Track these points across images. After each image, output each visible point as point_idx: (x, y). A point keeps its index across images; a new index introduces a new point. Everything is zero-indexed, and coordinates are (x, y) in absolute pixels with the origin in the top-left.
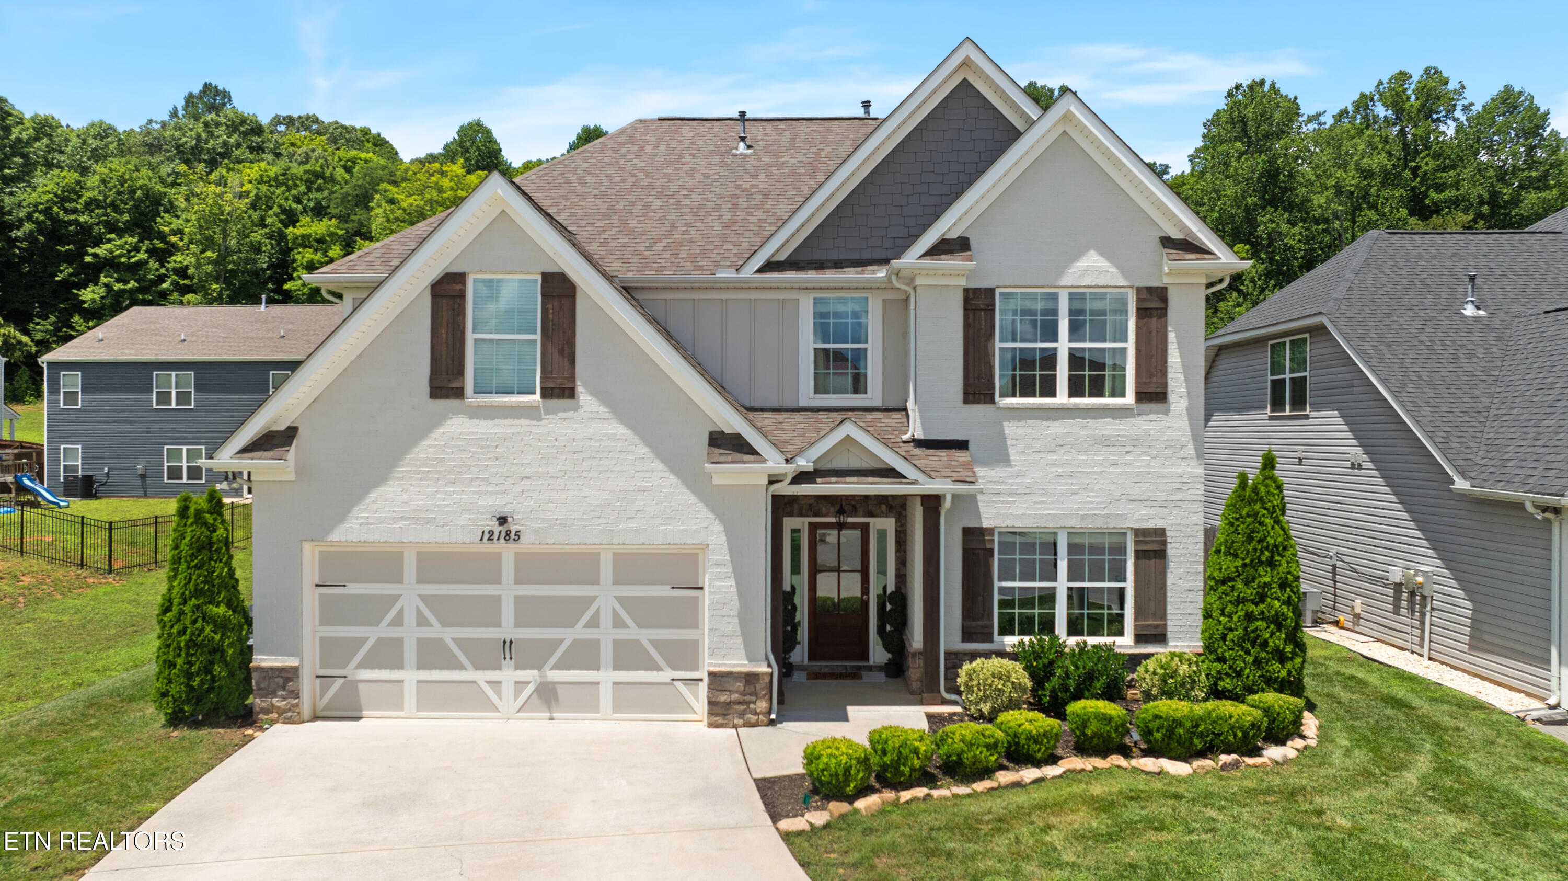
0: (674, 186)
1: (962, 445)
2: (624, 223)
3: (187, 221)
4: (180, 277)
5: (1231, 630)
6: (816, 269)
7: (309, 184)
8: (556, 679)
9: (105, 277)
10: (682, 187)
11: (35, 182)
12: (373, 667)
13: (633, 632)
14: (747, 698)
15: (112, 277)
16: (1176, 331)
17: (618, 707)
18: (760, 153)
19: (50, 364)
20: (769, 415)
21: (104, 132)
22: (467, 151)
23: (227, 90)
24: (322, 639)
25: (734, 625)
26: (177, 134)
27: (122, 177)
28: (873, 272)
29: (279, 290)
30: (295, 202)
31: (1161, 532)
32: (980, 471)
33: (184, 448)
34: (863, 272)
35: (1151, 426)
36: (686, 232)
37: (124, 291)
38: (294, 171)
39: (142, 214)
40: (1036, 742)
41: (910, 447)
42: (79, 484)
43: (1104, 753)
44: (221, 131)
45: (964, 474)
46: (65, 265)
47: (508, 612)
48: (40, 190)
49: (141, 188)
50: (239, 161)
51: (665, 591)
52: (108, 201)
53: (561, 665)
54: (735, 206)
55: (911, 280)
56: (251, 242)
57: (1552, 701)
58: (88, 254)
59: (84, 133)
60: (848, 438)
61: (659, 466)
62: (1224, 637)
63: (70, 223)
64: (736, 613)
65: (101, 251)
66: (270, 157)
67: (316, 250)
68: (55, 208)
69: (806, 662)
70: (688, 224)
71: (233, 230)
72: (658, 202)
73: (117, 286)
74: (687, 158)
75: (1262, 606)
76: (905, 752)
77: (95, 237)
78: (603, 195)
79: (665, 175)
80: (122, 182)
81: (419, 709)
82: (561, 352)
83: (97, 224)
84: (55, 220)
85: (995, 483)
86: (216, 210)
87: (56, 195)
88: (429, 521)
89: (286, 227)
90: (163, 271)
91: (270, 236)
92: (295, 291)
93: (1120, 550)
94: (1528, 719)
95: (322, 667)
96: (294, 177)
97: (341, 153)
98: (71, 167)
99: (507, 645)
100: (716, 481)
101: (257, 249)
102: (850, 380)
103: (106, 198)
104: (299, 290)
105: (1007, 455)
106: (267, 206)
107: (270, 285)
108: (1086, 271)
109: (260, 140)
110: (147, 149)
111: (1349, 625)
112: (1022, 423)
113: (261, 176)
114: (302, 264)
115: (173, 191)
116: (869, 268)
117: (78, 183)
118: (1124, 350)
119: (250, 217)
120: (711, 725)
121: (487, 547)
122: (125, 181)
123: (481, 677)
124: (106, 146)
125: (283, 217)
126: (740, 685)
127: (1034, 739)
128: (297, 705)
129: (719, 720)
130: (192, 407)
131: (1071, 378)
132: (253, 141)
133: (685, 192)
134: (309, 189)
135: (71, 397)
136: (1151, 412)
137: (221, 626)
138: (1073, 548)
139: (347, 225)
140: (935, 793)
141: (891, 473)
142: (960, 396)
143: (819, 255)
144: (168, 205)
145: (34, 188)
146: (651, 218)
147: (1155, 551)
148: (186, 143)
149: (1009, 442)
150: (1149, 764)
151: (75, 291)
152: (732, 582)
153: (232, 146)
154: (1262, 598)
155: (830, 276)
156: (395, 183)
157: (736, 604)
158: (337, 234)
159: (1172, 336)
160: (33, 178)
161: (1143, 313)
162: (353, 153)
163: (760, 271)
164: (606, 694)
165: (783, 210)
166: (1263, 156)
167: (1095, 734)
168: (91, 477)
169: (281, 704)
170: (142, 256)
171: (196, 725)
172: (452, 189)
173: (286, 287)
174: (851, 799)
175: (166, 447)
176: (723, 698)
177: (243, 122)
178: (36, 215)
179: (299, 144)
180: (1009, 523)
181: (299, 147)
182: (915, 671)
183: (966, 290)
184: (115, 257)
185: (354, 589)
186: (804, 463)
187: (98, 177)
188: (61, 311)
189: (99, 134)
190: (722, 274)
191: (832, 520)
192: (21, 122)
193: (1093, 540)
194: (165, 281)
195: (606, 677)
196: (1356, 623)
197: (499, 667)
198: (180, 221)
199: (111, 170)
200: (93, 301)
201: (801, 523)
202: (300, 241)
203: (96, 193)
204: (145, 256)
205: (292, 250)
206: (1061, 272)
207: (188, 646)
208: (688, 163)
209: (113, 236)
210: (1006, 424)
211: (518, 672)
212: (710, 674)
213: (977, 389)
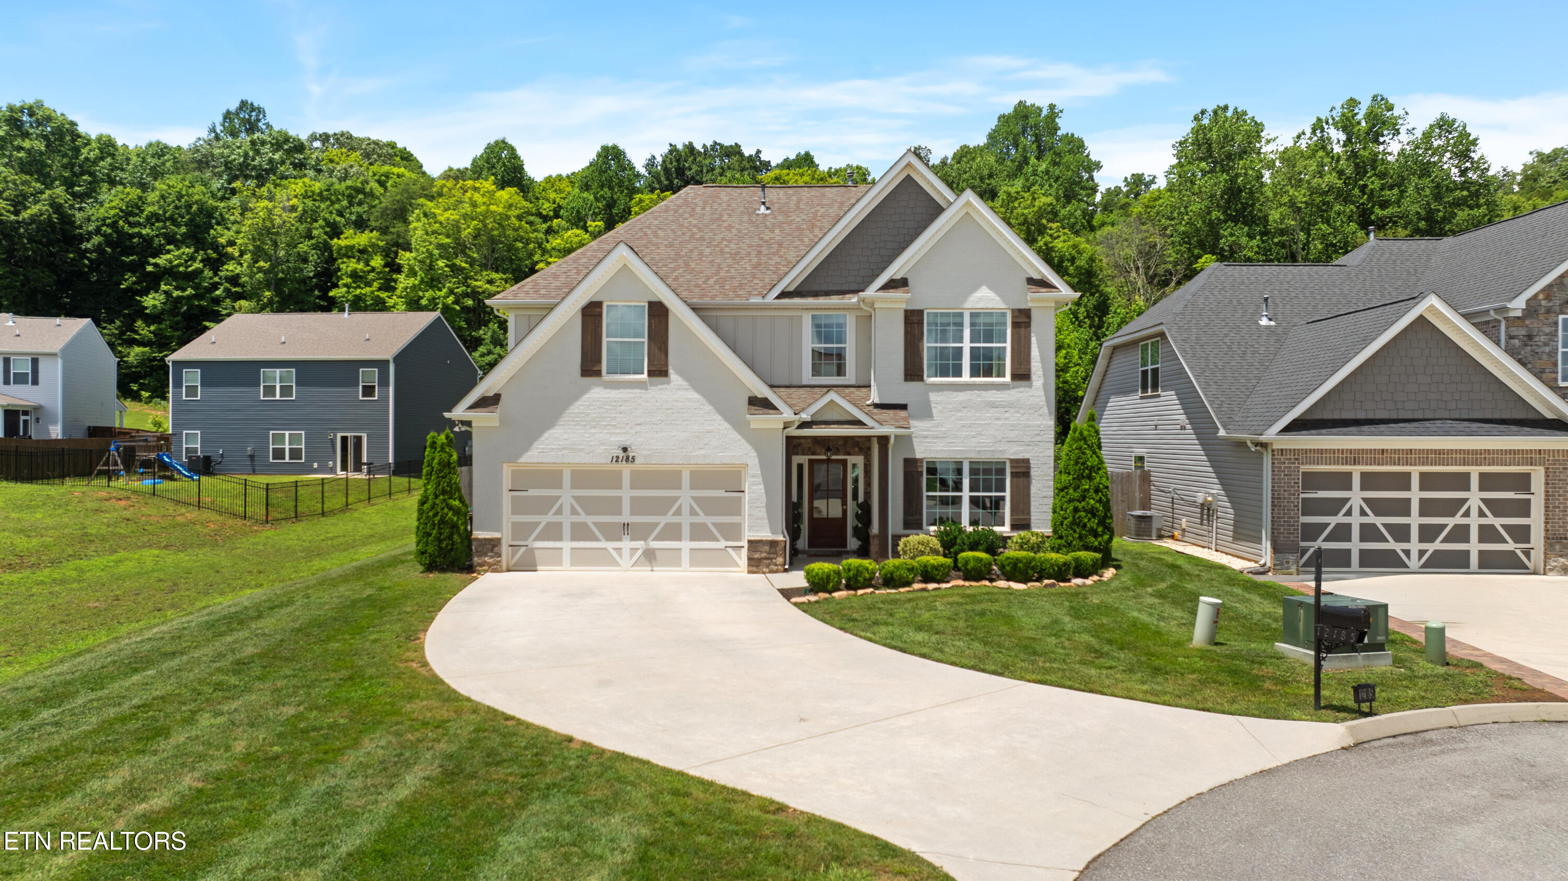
0: (718, 238)
1: (903, 407)
2: (687, 265)
3: (238, 232)
4: (231, 284)
5: (1066, 518)
6: (813, 296)
7: (350, 198)
8: (655, 547)
9: (165, 285)
10: (723, 239)
11: (101, 197)
12: (544, 540)
13: (702, 518)
14: (771, 556)
15: (171, 285)
16: (1036, 336)
17: (693, 563)
18: (776, 213)
19: (174, 362)
20: (783, 389)
21: (161, 151)
22: (493, 167)
23: (262, 106)
24: (513, 523)
25: (763, 513)
26: (226, 151)
27: (179, 193)
28: (850, 299)
29: (324, 297)
30: (338, 215)
31: (1026, 462)
32: (913, 423)
33: (287, 433)
34: (843, 299)
35: (1021, 395)
36: (728, 271)
37: (182, 297)
38: (337, 186)
39: (198, 226)
40: (937, 569)
41: (871, 408)
42: (201, 463)
43: (978, 579)
44: (266, 148)
45: (902, 423)
46: (129, 274)
47: (626, 506)
48: (107, 205)
49: (196, 202)
50: (283, 177)
51: (721, 493)
52: (167, 215)
53: (657, 539)
54: (760, 253)
55: (872, 305)
56: (299, 254)
57: (1262, 562)
58: (149, 264)
59: (144, 152)
60: (832, 401)
61: (718, 417)
62: (1062, 524)
63: (132, 236)
64: (764, 505)
65: (162, 260)
66: (312, 173)
67: (359, 260)
68: (121, 222)
69: (807, 548)
70: (729, 266)
71: (283, 240)
72: (708, 250)
73: (176, 293)
74: (726, 217)
75: (1083, 503)
76: (860, 569)
77: (155, 248)
78: (670, 245)
79: (712, 230)
80: (180, 196)
81: (572, 565)
82: (660, 348)
83: (157, 236)
84: (120, 232)
85: (924, 431)
86: (268, 224)
87: (121, 210)
88: (580, 450)
89: (332, 239)
90: (216, 279)
91: (315, 247)
92: (340, 297)
93: (1001, 471)
94: (1245, 572)
95: (512, 540)
96: (336, 192)
97: (374, 168)
98: (132, 184)
99: (626, 526)
100: (753, 426)
101: (305, 260)
102: (835, 367)
103: (165, 212)
104: (343, 297)
105: (932, 414)
106: (312, 219)
107: (316, 292)
108: (981, 299)
109: (302, 157)
110: (196, 165)
111: (1180, 537)
112: (941, 393)
113: (306, 191)
114: (346, 273)
115: (222, 205)
116: (847, 296)
117: (140, 198)
118: (1005, 348)
119: (297, 229)
120: (749, 572)
121: (615, 467)
122: (182, 196)
123: (610, 545)
124: (164, 164)
125: (328, 229)
126: (767, 548)
127: (936, 568)
128: (500, 561)
129: (755, 569)
130: (294, 398)
131: (971, 365)
132: (295, 158)
133: (725, 243)
134: (351, 204)
135: (192, 390)
136: (1020, 386)
137: (457, 512)
138: (974, 471)
139: (387, 237)
140: (877, 592)
141: (858, 423)
142: (902, 376)
143: (816, 288)
144: (220, 219)
145: (102, 204)
146: (704, 261)
147: (1023, 473)
148: (235, 160)
149: (933, 405)
150: (1002, 584)
151: (138, 298)
152: (762, 487)
153: (277, 163)
154: (1083, 498)
155: (822, 301)
156: (431, 198)
157: (764, 499)
158: (378, 245)
159: (1034, 340)
160: (99, 194)
161: (1016, 325)
162: (386, 168)
163: (778, 298)
164: (685, 556)
165: (792, 256)
166: (1225, 175)
167: (973, 569)
168: (209, 457)
169: (491, 561)
170: (197, 265)
171: (443, 570)
172: (484, 203)
173: (331, 294)
174: (830, 592)
175: (271, 432)
176: (757, 556)
177: (287, 139)
178: (104, 228)
179: (337, 159)
180: (932, 455)
181: (338, 163)
182: (874, 547)
183: (906, 311)
184: (173, 267)
185: (532, 492)
186: (805, 416)
187: (157, 193)
188: (125, 316)
189: (157, 153)
190: (754, 300)
191: (824, 457)
192: (88, 143)
193: (985, 467)
194: (218, 289)
195: (686, 545)
196: (1183, 536)
197: (621, 540)
198: (231, 233)
199: (169, 187)
200: (155, 306)
201: (804, 459)
202: (343, 251)
203: (156, 208)
204: (201, 266)
205: (336, 260)
206: (965, 297)
207: (439, 524)
208: (726, 221)
209: (172, 247)
210: (930, 394)
211: (633, 542)
212: (749, 541)
213: (913, 372)
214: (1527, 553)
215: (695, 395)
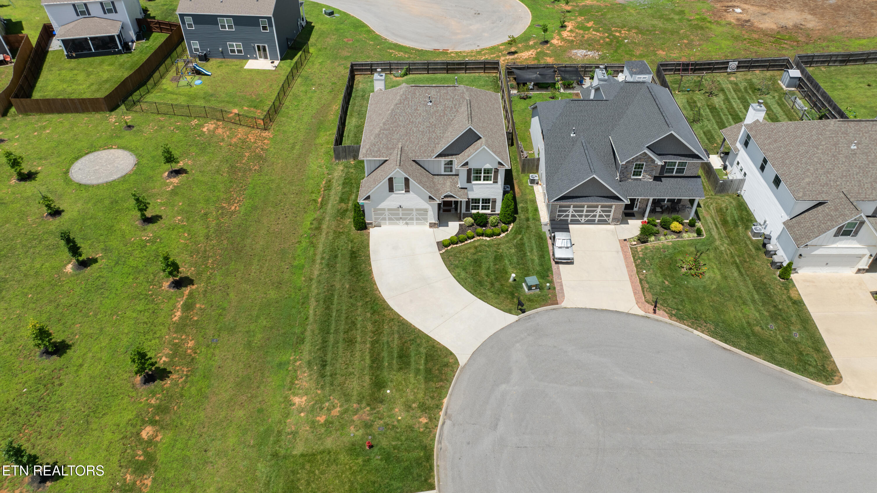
0: (417, 122)
1: (466, 188)
2: (410, 138)
8: (408, 222)
12: (382, 221)
13: (418, 217)
18: (433, 105)
20: (437, 176)
24: (374, 218)
31: (495, 199)
32: (469, 191)
33: (234, 43)
35: (495, 186)
41: (458, 188)
43: (480, 236)
47: (401, 215)
61: (422, 201)
64: (433, 216)
72: (415, 130)
74: (419, 107)
81: (389, 225)
82: (407, 187)
85: (471, 193)
88: (390, 206)
93: (489, 200)
95: (375, 221)
99: (401, 218)
102: (450, 170)
108: (486, 165)
112: (476, 185)
116: (453, 156)
118: (492, 176)
121: (398, 208)
123: (397, 222)
126: (433, 224)
129: (431, 227)
130: (234, 30)
131: (483, 179)
133: (419, 125)
135: (190, 25)
140: (457, 245)
142: (466, 182)
143: (444, 155)
146: (414, 136)
149: (474, 188)
150: (485, 238)
152: (432, 212)
154: (507, 211)
155: (447, 158)
159: (499, 175)
161: (495, 172)
163: (435, 158)
164: (415, 224)
169: (371, 226)
171: (361, 230)
174: (448, 247)
175: (228, 43)
180: (473, 197)
182: (458, 215)
183: (467, 169)
185: (379, 212)
190: (429, 159)
193: (485, 199)
195: (415, 221)
197: (400, 221)
206: (482, 166)
208: (419, 110)
210: (473, 185)
211: (403, 221)
212: (429, 223)
213: (469, 181)
214: (609, 220)
215: (415, 195)
